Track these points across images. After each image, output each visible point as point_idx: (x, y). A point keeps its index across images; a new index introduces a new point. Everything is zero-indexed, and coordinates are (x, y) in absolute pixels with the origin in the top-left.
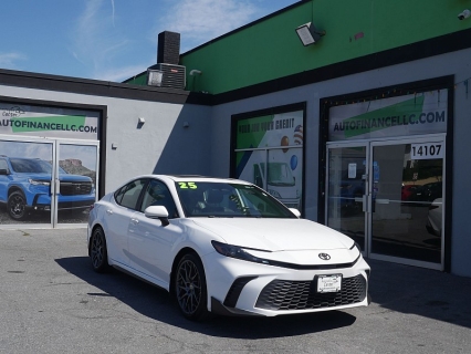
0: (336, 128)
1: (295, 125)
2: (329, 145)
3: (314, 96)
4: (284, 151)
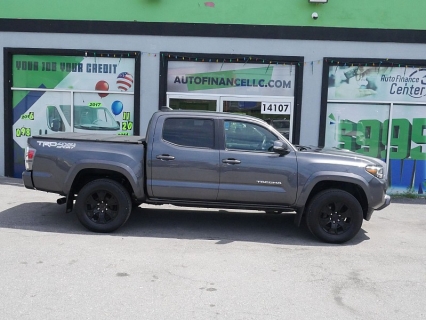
0: (177, 81)
1: (119, 72)
2: (170, 95)
3: (151, 46)
4: (102, 95)
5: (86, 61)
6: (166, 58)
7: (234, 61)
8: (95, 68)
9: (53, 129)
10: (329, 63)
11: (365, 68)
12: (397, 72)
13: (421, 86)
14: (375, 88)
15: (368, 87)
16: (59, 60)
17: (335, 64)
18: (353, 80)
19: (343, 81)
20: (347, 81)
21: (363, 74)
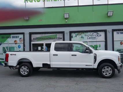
0: (34, 39)
1: (19, 38)
2: (32, 43)
3: (27, 31)
4: (16, 44)
5: (12, 36)
6: (31, 34)
7: (47, 34)
8: (14, 37)
9: (4, 53)
10: (71, 33)
11: (80, 33)
12: (89, 34)
13: (95, 37)
14: (83, 38)
15: (82, 38)
16: (5, 36)
17: (72, 33)
18: (77, 36)
19: (75, 37)
20: (76, 37)
21: (80, 35)
